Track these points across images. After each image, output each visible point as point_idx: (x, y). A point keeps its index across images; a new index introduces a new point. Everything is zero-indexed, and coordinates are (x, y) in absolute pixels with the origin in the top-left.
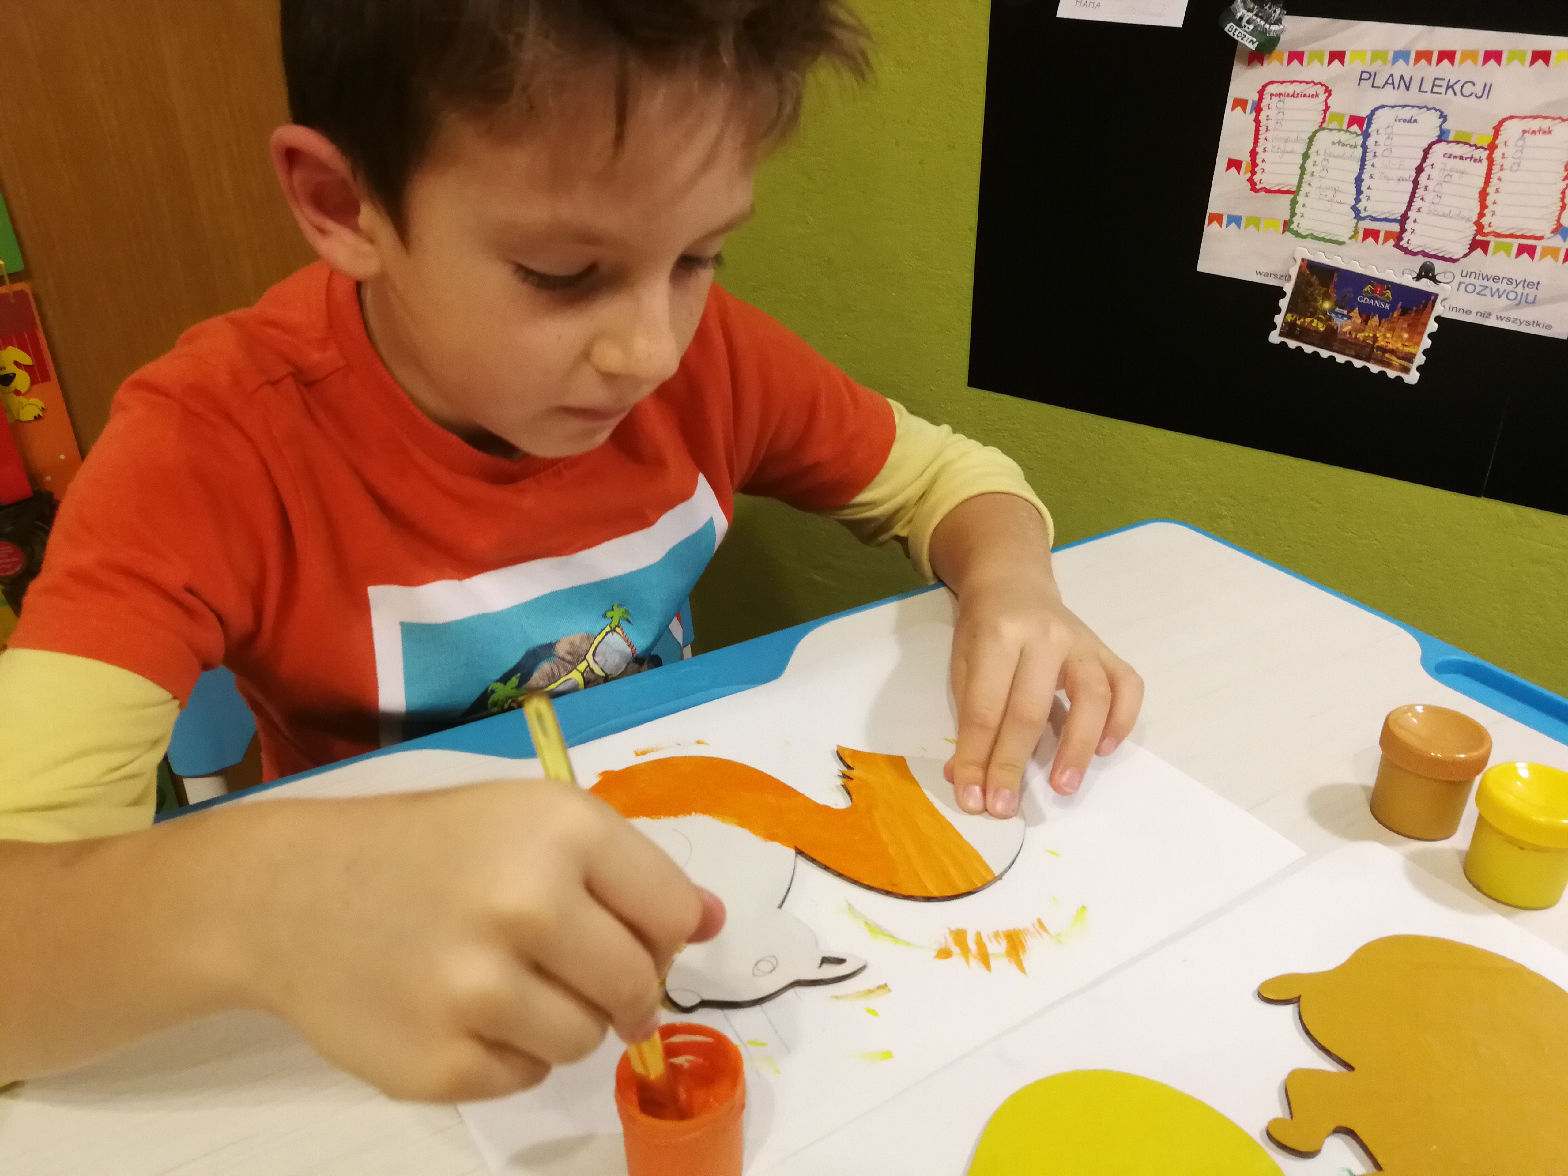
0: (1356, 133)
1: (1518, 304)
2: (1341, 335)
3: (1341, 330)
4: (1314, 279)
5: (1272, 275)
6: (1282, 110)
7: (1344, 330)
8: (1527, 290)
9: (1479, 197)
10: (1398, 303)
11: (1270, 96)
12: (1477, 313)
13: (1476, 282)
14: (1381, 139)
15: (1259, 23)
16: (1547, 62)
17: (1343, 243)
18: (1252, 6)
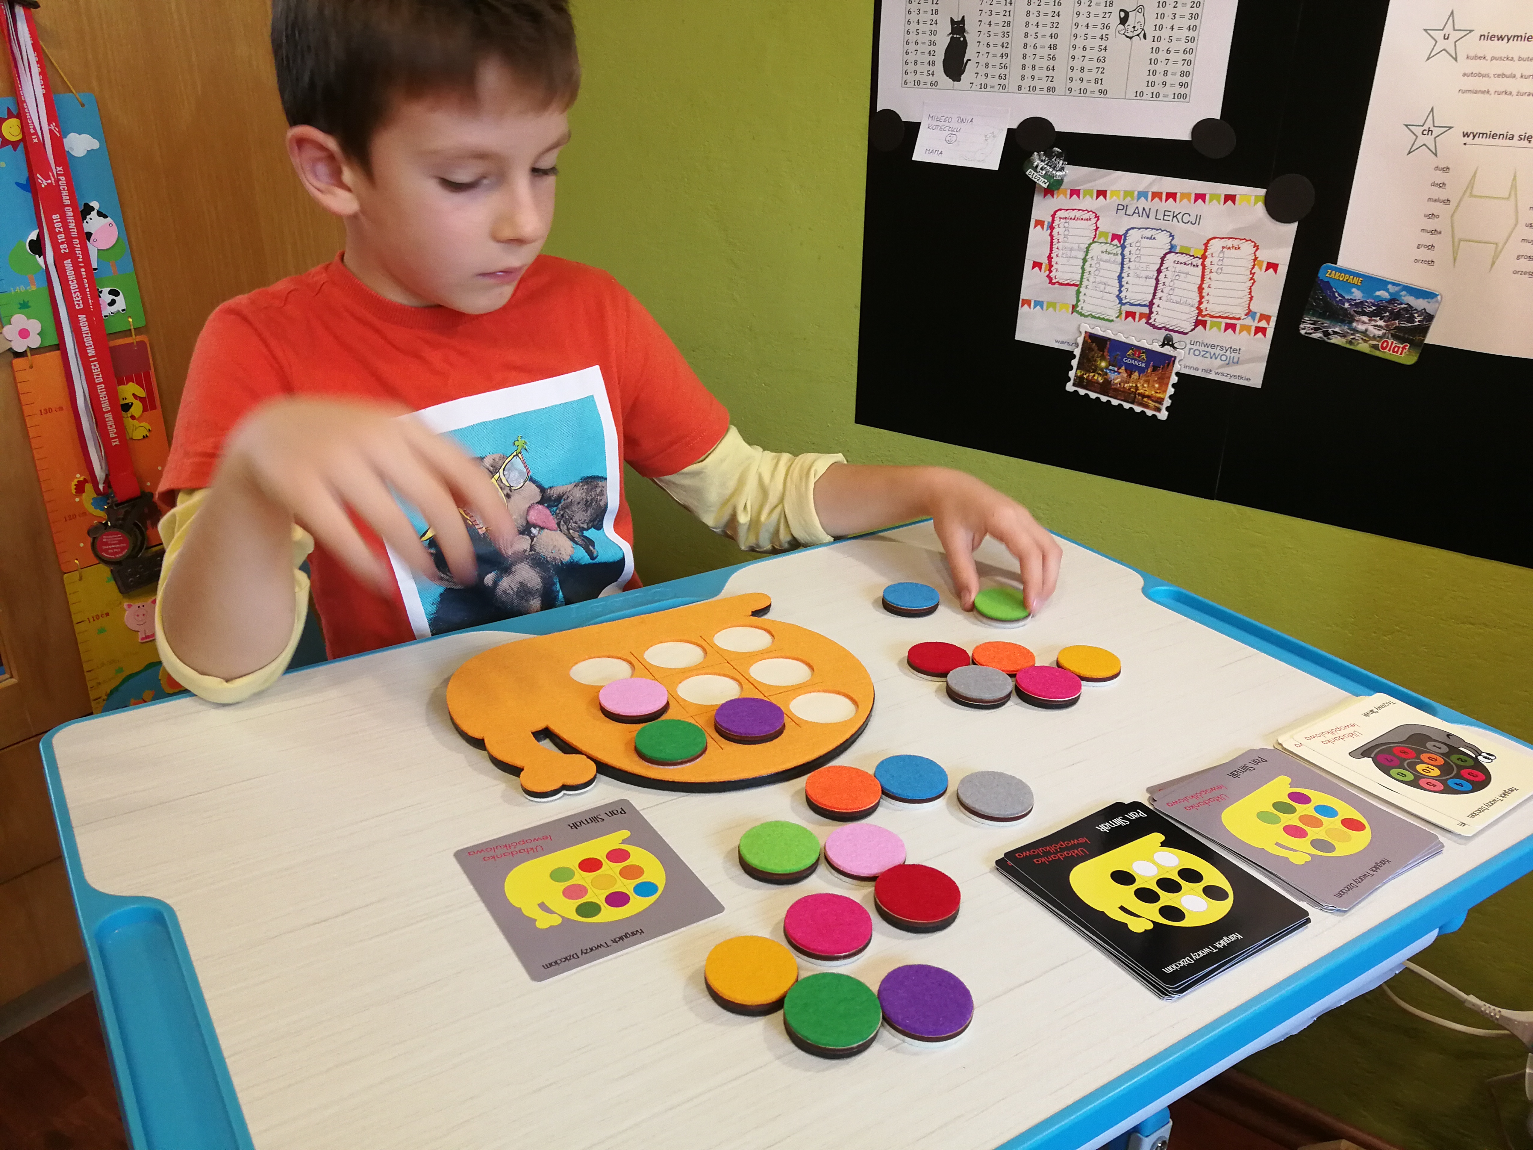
0: (1116, 245)
1: (1227, 364)
2: (1114, 385)
3: (1114, 382)
4: (1093, 345)
5: (1066, 343)
6: (1066, 229)
7: (1116, 382)
8: (1233, 355)
9: (1198, 291)
10: (1151, 363)
11: (1059, 219)
12: (1203, 370)
15: (1049, 170)
16: (1234, 203)
17: (1112, 321)
18: (1044, 158)
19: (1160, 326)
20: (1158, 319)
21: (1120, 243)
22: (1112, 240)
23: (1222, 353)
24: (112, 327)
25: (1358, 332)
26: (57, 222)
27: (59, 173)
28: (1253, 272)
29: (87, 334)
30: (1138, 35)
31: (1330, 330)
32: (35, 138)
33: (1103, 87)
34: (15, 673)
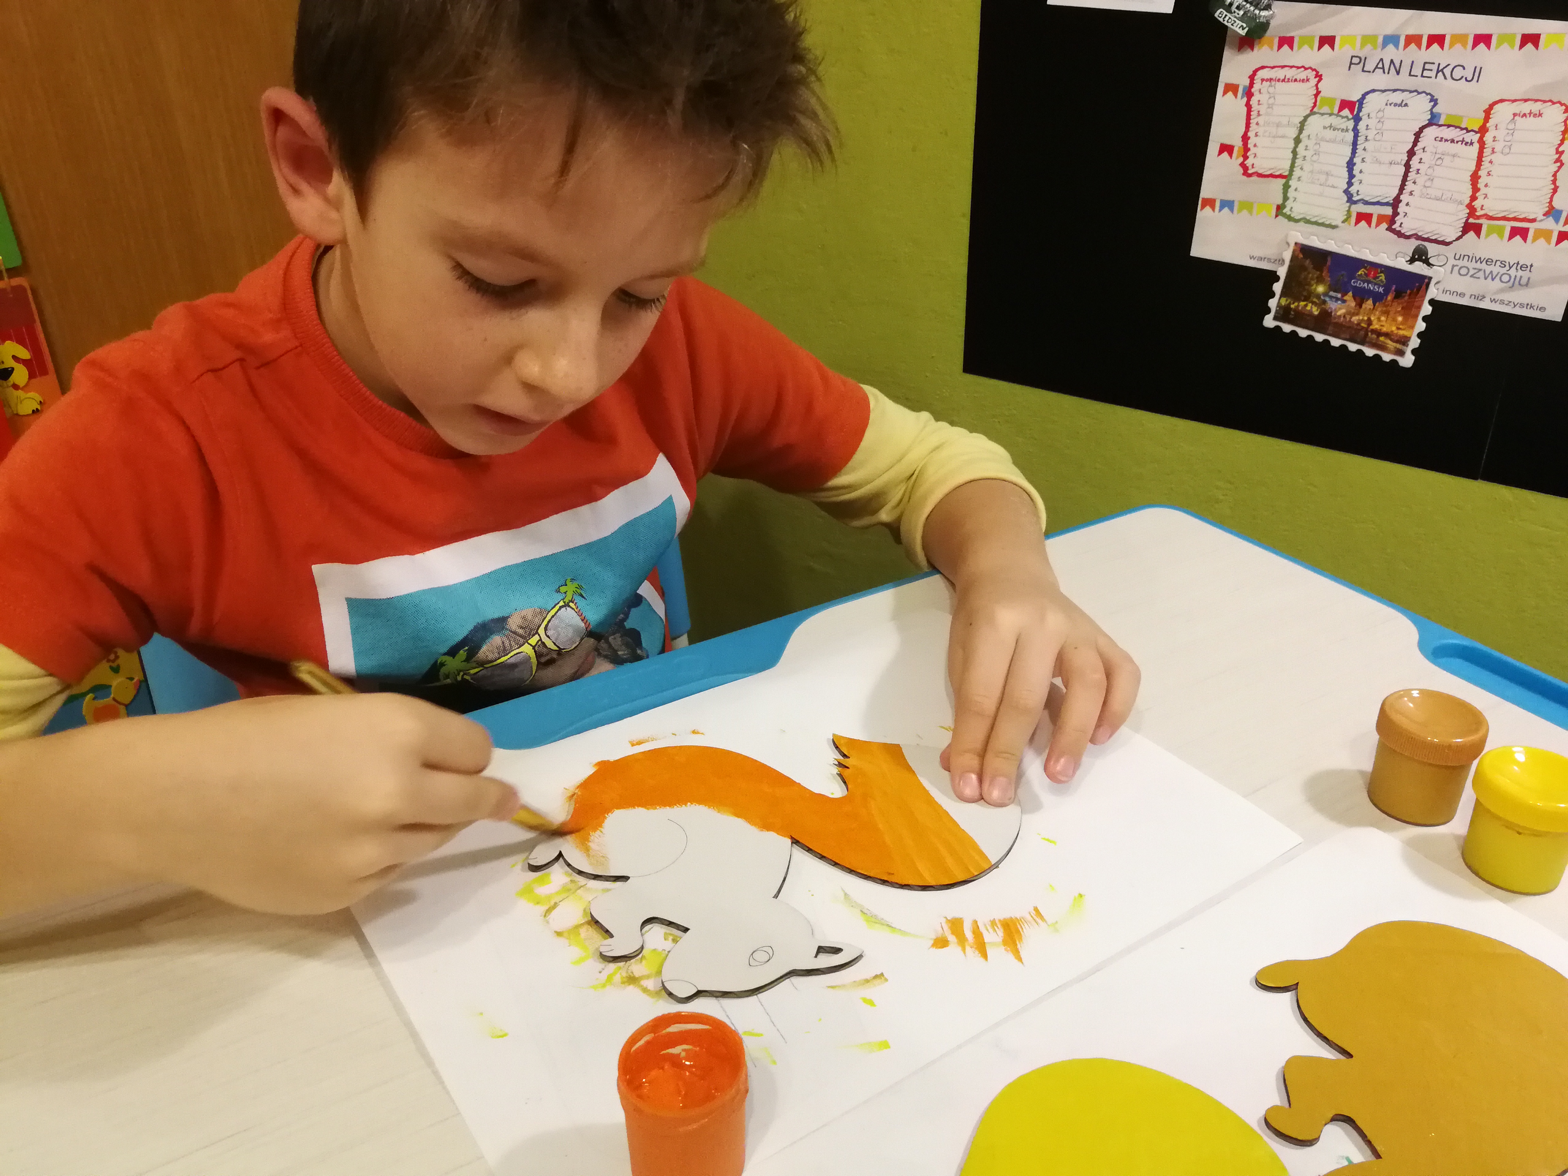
0: (1347, 117)
1: (1511, 287)
2: (1335, 318)
3: (1335, 314)
4: (1308, 262)
5: (1266, 260)
6: (1272, 95)
7: (1339, 313)
8: (1520, 273)
9: (1471, 180)
10: (1393, 287)
11: (1261, 81)
12: (1471, 295)
13: (1469, 264)
14: (1372, 123)
15: (1248, 9)
16: (1536, 46)
17: (1337, 226)
19: (1407, 234)
20: (1407, 223)
21: (1352, 112)
22: (1340, 110)
28: (1560, 150)
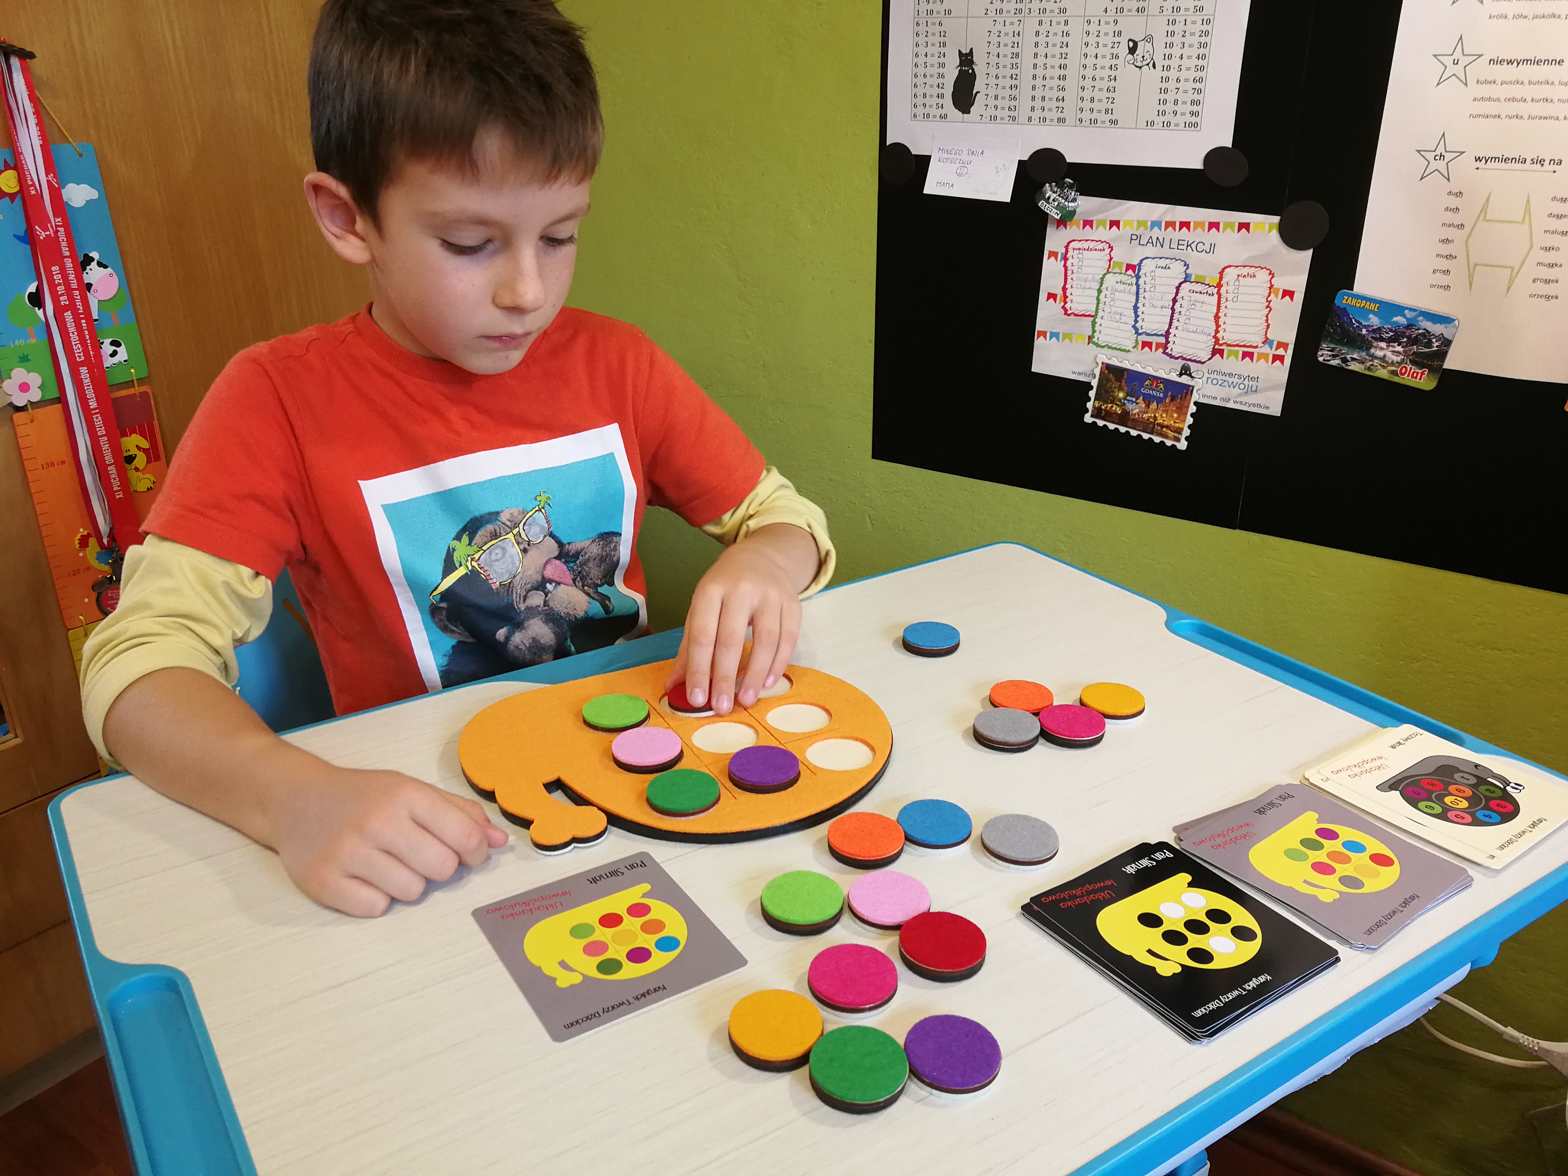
0: (1131, 275)
2: (1132, 415)
4: (1111, 376)
5: (1083, 374)
6: (1081, 259)
7: (1134, 412)
8: (1251, 383)
9: (1214, 319)
10: (1169, 393)
11: (1073, 250)
12: (1221, 399)
13: (1218, 377)
14: (1148, 279)
15: (1061, 201)
16: (1248, 230)
17: (1129, 351)
18: (1056, 189)
19: (1176, 356)
20: (1175, 348)
21: (1134, 272)
22: (1126, 271)
23: (1240, 381)
24: (114, 378)
25: (1376, 358)
26: (56, 274)
27: (57, 224)
28: (1269, 299)
29: (89, 386)
30: (1148, 65)
31: (1348, 357)
32: (32, 190)
33: (1113, 118)
34: (19, 732)
